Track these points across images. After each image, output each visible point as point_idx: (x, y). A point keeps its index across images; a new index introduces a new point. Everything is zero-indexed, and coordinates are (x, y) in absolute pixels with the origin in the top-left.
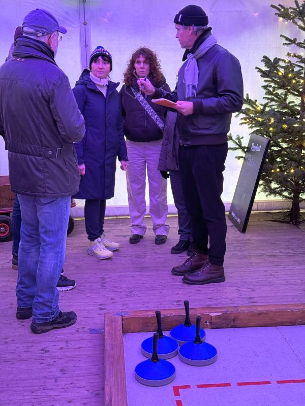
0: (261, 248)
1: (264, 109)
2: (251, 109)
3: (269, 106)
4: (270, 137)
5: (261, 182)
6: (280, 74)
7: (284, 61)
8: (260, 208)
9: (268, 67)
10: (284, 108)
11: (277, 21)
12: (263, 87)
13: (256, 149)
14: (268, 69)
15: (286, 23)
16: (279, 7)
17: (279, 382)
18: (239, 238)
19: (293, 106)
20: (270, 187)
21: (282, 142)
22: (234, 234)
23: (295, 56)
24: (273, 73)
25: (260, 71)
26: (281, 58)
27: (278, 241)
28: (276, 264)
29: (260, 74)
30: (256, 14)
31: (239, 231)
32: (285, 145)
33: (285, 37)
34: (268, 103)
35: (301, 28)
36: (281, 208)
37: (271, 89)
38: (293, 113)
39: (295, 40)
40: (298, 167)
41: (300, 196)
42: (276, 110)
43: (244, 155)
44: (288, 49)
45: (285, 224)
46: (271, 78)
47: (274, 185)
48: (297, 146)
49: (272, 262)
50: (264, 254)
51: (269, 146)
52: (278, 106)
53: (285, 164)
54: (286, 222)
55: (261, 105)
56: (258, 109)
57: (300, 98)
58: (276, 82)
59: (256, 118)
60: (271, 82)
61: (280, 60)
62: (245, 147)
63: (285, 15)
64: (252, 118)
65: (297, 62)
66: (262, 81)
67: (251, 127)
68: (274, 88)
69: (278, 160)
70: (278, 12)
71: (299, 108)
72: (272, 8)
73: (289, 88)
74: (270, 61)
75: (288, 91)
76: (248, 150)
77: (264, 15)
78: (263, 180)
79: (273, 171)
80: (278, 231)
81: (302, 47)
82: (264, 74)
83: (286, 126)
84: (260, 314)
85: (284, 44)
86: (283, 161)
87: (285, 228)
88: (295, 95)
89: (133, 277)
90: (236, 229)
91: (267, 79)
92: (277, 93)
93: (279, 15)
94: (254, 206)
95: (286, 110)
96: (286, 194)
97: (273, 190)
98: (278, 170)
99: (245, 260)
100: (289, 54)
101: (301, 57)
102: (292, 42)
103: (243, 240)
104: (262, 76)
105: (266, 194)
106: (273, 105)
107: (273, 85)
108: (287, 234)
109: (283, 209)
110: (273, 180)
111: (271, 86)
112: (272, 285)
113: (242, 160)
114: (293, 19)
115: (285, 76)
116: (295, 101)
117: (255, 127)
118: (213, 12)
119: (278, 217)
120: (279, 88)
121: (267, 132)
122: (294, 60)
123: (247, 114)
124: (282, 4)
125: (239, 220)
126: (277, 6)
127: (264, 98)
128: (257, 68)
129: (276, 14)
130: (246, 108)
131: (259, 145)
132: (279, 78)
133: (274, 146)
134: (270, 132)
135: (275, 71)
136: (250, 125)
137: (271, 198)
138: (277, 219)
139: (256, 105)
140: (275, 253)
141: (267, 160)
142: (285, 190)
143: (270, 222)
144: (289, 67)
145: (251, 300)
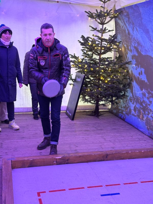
0: (81, 127)
1: (82, 61)
2: (76, 61)
3: (84, 60)
4: (85, 74)
5: (81, 96)
6: (89, 44)
7: (91, 38)
8: (80, 109)
9: (84, 41)
10: (91, 61)
11: (88, 19)
12: (81, 50)
13: (79, 80)
14: (84, 42)
15: (92, 20)
17: (88, 187)
18: (71, 123)
19: (96, 60)
20: (85, 98)
21: (90, 77)
22: (68, 121)
23: (96, 36)
24: (86, 43)
25: (80, 42)
26: (90, 37)
27: (89, 124)
28: (88, 134)
29: (80, 44)
30: (78, 15)
31: (71, 119)
32: (92, 78)
33: (91, 27)
34: (84, 58)
35: (99, 23)
36: (90, 109)
37: (85, 51)
38: (96, 63)
39: (96, 28)
40: (98, 89)
41: (99, 103)
42: (88, 62)
43: (73, 83)
44: (93, 33)
45: (92, 116)
46: (85, 46)
47: (87, 98)
48: (98, 79)
49: (86, 134)
50: (82, 130)
51: (84, 78)
52: (89, 60)
53: (92, 87)
54: (92, 115)
55: (81, 59)
56: (80, 61)
57: (99, 56)
58: (88, 48)
59: (79, 65)
60: (86, 48)
61: (89, 37)
62: (73, 79)
63: (91, 16)
64: (76, 65)
65: (97, 39)
66: (81, 47)
67: (76, 70)
68: (87, 51)
69: (89, 85)
70: (89, 15)
71: (98, 61)
72: (85, 12)
73: (93, 51)
74: (84, 38)
75: (93, 53)
76: (75, 81)
77: (82, 16)
78: (82, 95)
79: (86, 90)
80: (89, 120)
81: (99, 32)
82: (82, 44)
83: (93, 69)
84: (80, 157)
85: (91, 30)
86: (91, 86)
87: (92, 118)
88: (96, 55)
89: (17, 142)
90: (69, 119)
91: (83, 46)
92: (88, 54)
93: (89, 16)
94: (78, 108)
95: (92, 62)
96: (93, 102)
97: (87, 100)
98: (89, 90)
99: (73, 133)
100: (93, 35)
101: (99, 37)
102: (95, 29)
103: (72, 124)
104: (81, 45)
105: (84, 101)
106: (86, 59)
107: (86, 49)
108: (93, 121)
109: (91, 110)
110: (86, 95)
111: (85, 50)
112: (86, 144)
113: (72, 85)
114: (95, 18)
115: (92, 45)
116: (96, 57)
117: (78, 69)
118: (57, 13)
120: (89, 51)
121: (83, 72)
122: (96, 38)
123: (74, 63)
124: (90, 11)
125: (70, 114)
126: (88, 12)
127: (82, 55)
128: (78, 41)
129: (87, 16)
130: (74, 60)
131: (80, 78)
132: (89, 46)
133: (87, 79)
134: (85, 72)
135: (87, 43)
136: (76, 68)
137: (86, 104)
138: (88, 114)
139: (79, 59)
140: (87, 129)
141: (84, 86)
142: (92, 100)
143: (86, 116)
144: (93, 41)
145: (76, 151)
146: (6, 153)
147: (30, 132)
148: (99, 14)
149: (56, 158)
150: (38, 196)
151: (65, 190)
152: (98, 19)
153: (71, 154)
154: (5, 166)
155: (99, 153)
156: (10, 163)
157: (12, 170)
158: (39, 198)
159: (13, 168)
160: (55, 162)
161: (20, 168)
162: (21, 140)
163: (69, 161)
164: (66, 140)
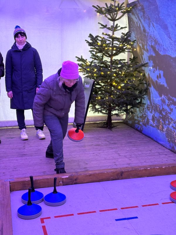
0: (91, 141)
1: (91, 64)
2: (84, 64)
3: (93, 63)
4: (94, 79)
5: (90, 105)
6: (99, 44)
7: (100, 37)
8: (90, 120)
9: (92, 41)
10: (101, 64)
11: (96, 15)
12: (90, 51)
15: (101, 16)
16: (97, 7)
17: (100, 211)
19: (107, 62)
20: (95, 108)
21: (101, 83)
23: (106, 34)
24: (95, 44)
25: (88, 42)
27: (100, 137)
28: (99, 149)
29: (88, 44)
30: (85, 11)
32: (103, 84)
33: (101, 24)
34: (92, 61)
35: (109, 19)
36: (101, 120)
37: (94, 53)
38: (107, 67)
39: (106, 25)
40: (110, 96)
41: (112, 112)
42: (97, 65)
44: (103, 30)
46: (94, 47)
47: (97, 107)
48: (109, 85)
49: (97, 148)
50: (92, 144)
51: (94, 85)
52: (99, 62)
53: (103, 95)
54: (104, 128)
55: (90, 62)
56: (88, 64)
57: (110, 58)
58: (97, 49)
59: (87, 69)
60: (94, 49)
61: (98, 36)
63: (100, 11)
64: (84, 69)
65: (108, 38)
66: (89, 48)
67: (84, 74)
68: (96, 53)
69: (100, 92)
71: (109, 64)
72: (93, 7)
73: (104, 52)
74: (93, 37)
75: (104, 54)
77: (89, 12)
80: (101, 132)
81: (110, 30)
82: (90, 44)
83: (103, 73)
84: (90, 175)
85: (100, 28)
86: (102, 93)
87: (104, 130)
88: (107, 56)
89: (17, 160)
91: (92, 47)
92: (98, 56)
93: (98, 12)
94: (87, 119)
95: (103, 65)
96: (104, 112)
97: (97, 109)
98: (99, 98)
99: (82, 148)
100: (103, 33)
101: (110, 35)
102: (105, 27)
105: (94, 111)
106: (96, 62)
107: (95, 50)
108: (105, 134)
109: (103, 121)
110: (97, 104)
112: (97, 160)
114: (105, 14)
115: (101, 46)
116: (107, 60)
117: (86, 74)
118: (60, 8)
119: (100, 125)
120: (99, 52)
121: (92, 77)
122: (106, 37)
123: (81, 67)
124: (99, 6)
126: (96, 6)
128: (86, 40)
129: (96, 11)
130: (81, 64)
131: (89, 84)
132: (98, 46)
133: (97, 85)
134: (94, 76)
135: (96, 43)
136: (84, 73)
137: (97, 114)
138: (100, 126)
139: (87, 62)
140: (98, 143)
141: (94, 93)
142: (104, 110)
143: (96, 128)
144: (103, 41)
145: (85, 169)
146: (4, 173)
147: (31, 148)
148: (109, 8)
149: (62, 177)
150: (42, 223)
151: (73, 215)
152: (109, 14)
153: (80, 173)
154: (2, 188)
155: (113, 170)
156: (9, 185)
157: (10, 193)
158: (43, 224)
159: (11, 190)
160: (61, 183)
161: (20, 190)
162: (21, 158)
163: (78, 181)
164: (74, 156)
